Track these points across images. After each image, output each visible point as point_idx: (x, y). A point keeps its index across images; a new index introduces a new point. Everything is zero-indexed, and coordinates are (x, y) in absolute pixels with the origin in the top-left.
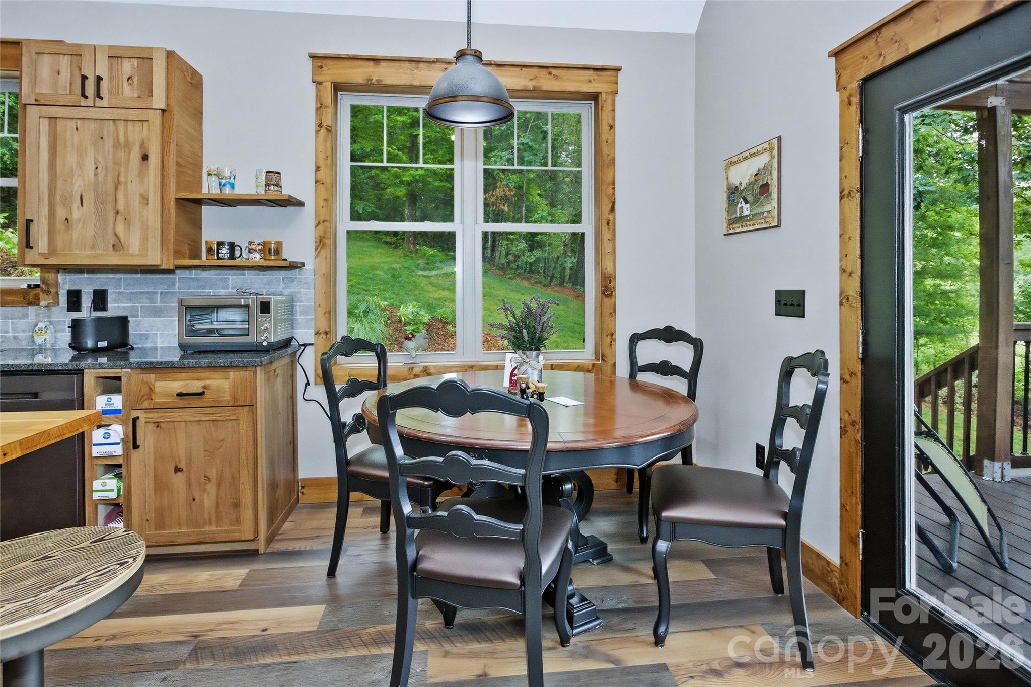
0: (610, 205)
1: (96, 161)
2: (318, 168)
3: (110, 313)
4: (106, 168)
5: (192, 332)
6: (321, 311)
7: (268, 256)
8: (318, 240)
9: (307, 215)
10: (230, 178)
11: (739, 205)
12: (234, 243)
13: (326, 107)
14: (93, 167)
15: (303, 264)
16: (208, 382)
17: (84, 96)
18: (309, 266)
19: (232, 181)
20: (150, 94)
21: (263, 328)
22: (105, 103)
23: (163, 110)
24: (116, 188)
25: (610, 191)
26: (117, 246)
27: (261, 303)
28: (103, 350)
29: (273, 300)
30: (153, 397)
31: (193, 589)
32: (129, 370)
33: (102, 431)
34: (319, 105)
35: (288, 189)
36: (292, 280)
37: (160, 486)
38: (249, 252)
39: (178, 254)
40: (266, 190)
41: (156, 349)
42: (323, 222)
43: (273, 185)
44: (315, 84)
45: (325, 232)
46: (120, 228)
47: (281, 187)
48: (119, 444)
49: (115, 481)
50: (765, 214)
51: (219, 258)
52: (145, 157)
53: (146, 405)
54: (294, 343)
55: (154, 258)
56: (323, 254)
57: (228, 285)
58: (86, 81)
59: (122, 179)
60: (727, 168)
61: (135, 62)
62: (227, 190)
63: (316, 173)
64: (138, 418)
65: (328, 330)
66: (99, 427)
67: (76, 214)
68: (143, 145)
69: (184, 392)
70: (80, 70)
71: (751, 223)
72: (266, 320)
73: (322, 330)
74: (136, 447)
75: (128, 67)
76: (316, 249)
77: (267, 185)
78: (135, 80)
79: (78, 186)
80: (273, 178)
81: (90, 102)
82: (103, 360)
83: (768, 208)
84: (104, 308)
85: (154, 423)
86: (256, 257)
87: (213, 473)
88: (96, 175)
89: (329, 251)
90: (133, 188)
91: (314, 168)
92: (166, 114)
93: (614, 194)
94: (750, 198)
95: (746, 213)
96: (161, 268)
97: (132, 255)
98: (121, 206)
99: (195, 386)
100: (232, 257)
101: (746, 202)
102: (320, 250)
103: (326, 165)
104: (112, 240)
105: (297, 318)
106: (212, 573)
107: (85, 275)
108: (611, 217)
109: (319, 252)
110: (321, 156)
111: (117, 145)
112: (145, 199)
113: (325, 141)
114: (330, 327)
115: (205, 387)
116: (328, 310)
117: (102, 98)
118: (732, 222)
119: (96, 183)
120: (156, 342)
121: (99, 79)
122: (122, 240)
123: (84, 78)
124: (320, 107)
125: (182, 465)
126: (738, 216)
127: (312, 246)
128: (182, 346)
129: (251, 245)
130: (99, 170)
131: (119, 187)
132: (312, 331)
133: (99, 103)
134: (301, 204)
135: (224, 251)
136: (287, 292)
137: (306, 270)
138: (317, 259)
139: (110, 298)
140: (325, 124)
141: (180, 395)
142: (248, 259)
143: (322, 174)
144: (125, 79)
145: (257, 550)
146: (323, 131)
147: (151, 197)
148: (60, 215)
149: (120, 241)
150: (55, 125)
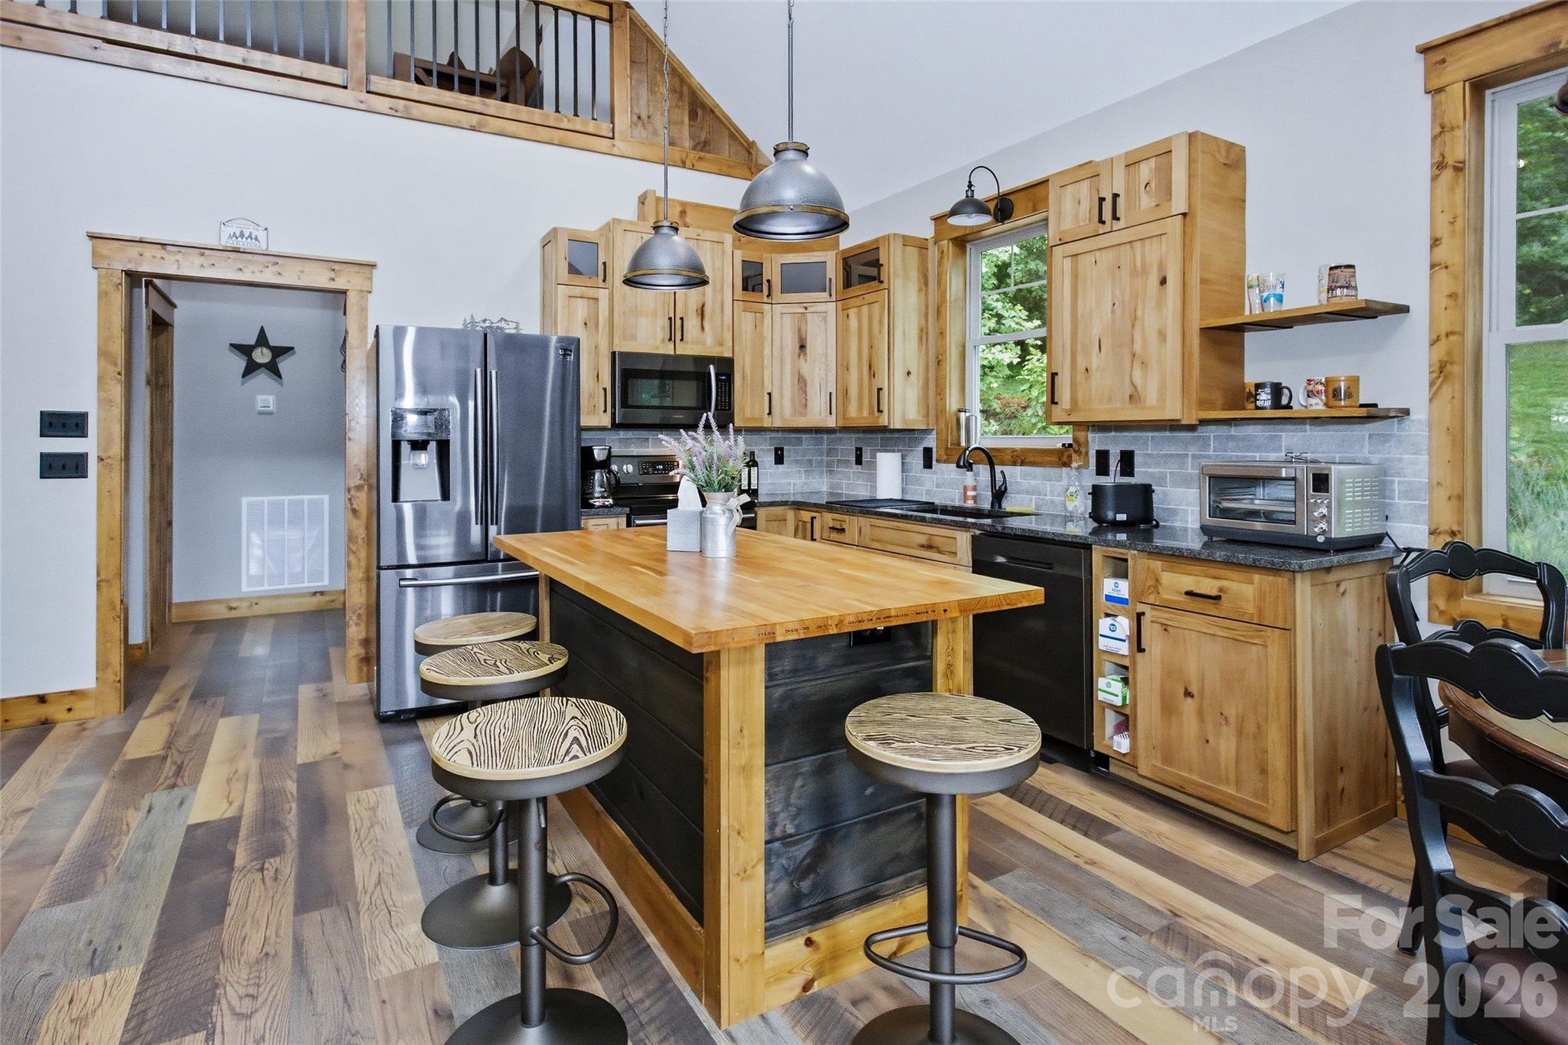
1: (1114, 296)
2: (1435, 242)
3: (1135, 480)
4: (1123, 301)
5: (1217, 511)
6: (1442, 494)
7: (1333, 402)
8: (1436, 368)
9: (1417, 327)
10: (1275, 287)
12: (1281, 384)
13: (1452, 129)
14: (1111, 304)
15: (1406, 412)
16: (1224, 583)
17: (1102, 222)
18: (1420, 414)
19: (1279, 291)
20: (1168, 197)
21: (1316, 514)
22: (1121, 224)
23: (1184, 215)
24: (1133, 326)
26: (1134, 397)
27: (1314, 475)
28: (1121, 524)
29: (1335, 472)
30: (1160, 590)
31: (1193, 858)
32: (1136, 552)
33: (1109, 620)
34: (1438, 130)
35: (1368, 290)
36: (1386, 438)
37: (1168, 708)
38: (1309, 396)
39: (1203, 404)
40: (1328, 298)
41: (1185, 530)
42: (1447, 335)
43: (1341, 287)
44: (1429, 96)
45: (1449, 353)
46: (1137, 375)
47: (1355, 288)
48: (1124, 641)
49: (1120, 685)
51: (1258, 408)
52: (1163, 282)
53: (1151, 599)
54: (1386, 543)
55: (1172, 410)
56: (1446, 391)
57: (1280, 446)
58: (1104, 203)
59: (1139, 313)
61: (1152, 163)
62: (1272, 306)
63: (1431, 251)
64: (1143, 614)
65: (1455, 528)
66: (1107, 615)
67: (1095, 361)
68: (1161, 267)
69: (1197, 591)
70: (1098, 191)
72: (1322, 502)
73: (1444, 527)
74: (1141, 650)
75: (1145, 171)
76: (1431, 385)
77: (1331, 289)
78: (1153, 185)
79: (1096, 331)
80: (1340, 275)
81: (1107, 227)
82: (1122, 537)
84: (1131, 474)
85: (1162, 624)
86: (1317, 405)
87: (1231, 712)
88: (1113, 312)
89: (1457, 386)
90: (1150, 321)
91: (1428, 243)
92: (1188, 218)
96: (1183, 423)
97: (1151, 408)
98: (1137, 348)
99: (1208, 586)
100: (1277, 404)
102: (1441, 384)
103: (1453, 233)
104: (1129, 391)
105: (1394, 504)
106: (1224, 850)
107: (1113, 434)
109: (1439, 388)
110: (1443, 220)
111: (1134, 272)
112: (1162, 336)
113: (1452, 190)
114: (1460, 523)
115: (1221, 590)
116: (1455, 493)
117: (1118, 219)
119: (1114, 321)
120: (1187, 522)
121: (1116, 196)
122: (1139, 389)
123: (1101, 200)
124: (1441, 133)
125: (1194, 689)
127: (1424, 379)
128: (1205, 529)
129: (1309, 384)
130: (1116, 307)
131: (1136, 323)
132: (1425, 529)
133: (1117, 225)
134: (1404, 309)
135: (1264, 398)
136: (1375, 458)
137: (1413, 421)
138: (1435, 402)
139: (1137, 460)
140: (1450, 161)
141: (1189, 593)
142: (1306, 407)
143: (1443, 253)
144: (1143, 188)
145: (1296, 853)
146: (1447, 174)
147: (1169, 332)
148: (1081, 364)
149: (1135, 388)
150: (1077, 263)
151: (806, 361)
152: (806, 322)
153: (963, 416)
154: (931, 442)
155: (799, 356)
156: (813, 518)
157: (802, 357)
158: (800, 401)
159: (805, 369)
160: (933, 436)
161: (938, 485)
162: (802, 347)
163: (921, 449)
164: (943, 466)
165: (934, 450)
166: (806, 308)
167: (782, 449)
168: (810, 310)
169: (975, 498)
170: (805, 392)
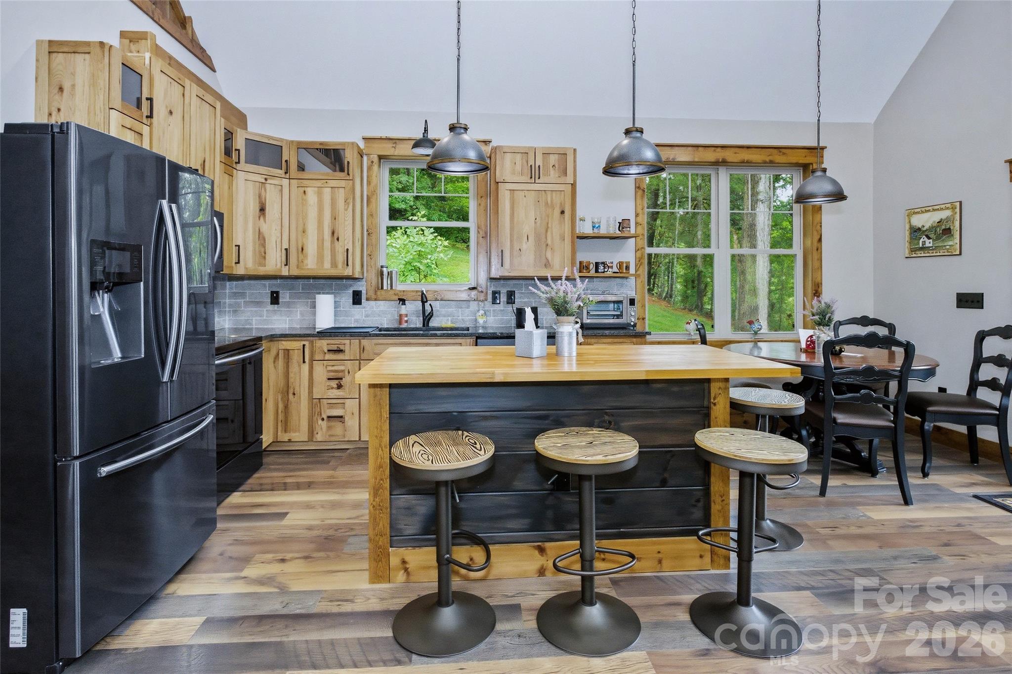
0: (819, 237)
1: (536, 215)
2: (637, 215)
4: (541, 219)
5: (590, 316)
6: (640, 305)
7: (623, 271)
8: (638, 260)
11: (922, 240)
14: (534, 218)
20: (565, 174)
21: (631, 314)
22: (540, 180)
23: (572, 184)
24: (547, 231)
25: (818, 227)
26: (547, 265)
27: (630, 299)
36: (622, 285)
38: (608, 268)
42: (641, 249)
45: (641, 256)
46: (549, 255)
50: (948, 247)
51: (597, 272)
52: (563, 212)
56: (641, 269)
58: (531, 168)
59: (550, 225)
60: (909, 216)
61: (556, 156)
62: (596, 230)
63: (636, 219)
65: (644, 317)
67: (524, 246)
68: (561, 205)
70: (527, 161)
71: (932, 251)
72: (632, 310)
73: (641, 317)
75: (553, 159)
76: (637, 266)
78: (558, 166)
79: (525, 230)
81: (532, 180)
83: (951, 243)
84: (512, 302)
88: (535, 223)
89: (644, 267)
90: (556, 231)
92: (574, 186)
93: (821, 230)
94: (932, 236)
95: (927, 245)
97: (554, 270)
98: (549, 242)
101: (929, 238)
102: (639, 266)
103: (643, 213)
104: (544, 261)
107: (502, 282)
108: (819, 245)
109: (639, 268)
110: (640, 207)
111: (547, 205)
112: (563, 237)
113: (642, 198)
114: (645, 315)
116: (644, 304)
117: (539, 178)
118: (912, 250)
119: (535, 227)
121: (539, 167)
122: (550, 261)
123: (530, 166)
126: (921, 246)
129: (612, 264)
130: (537, 220)
133: (537, 180)
138: (638, 272)
139: (517, 295)
140: (641, 187)
143: (640, 219)
144: (551, 167)
146: (640, 192)
147: (566, 235)
148: (516, 247)
149: (548, 261)
150: (513, 195)
151: (265, 222)
152: (265, 190)
153: (385, 269)
154: (362, 287)
155: (259, 217)
156: (304, 345)
157: (262, 218)
158: (260, 252)
159: (265, 228)
160: (363, 283)
161: (367, 316)
162: (262, 210)
163: (351, 291)
164: (372, 303)
165: (364, 292)
166: (266, 179)
167: (277, 293)
168: (269, 181)
169: (406, 321)
170: (265, 247)
